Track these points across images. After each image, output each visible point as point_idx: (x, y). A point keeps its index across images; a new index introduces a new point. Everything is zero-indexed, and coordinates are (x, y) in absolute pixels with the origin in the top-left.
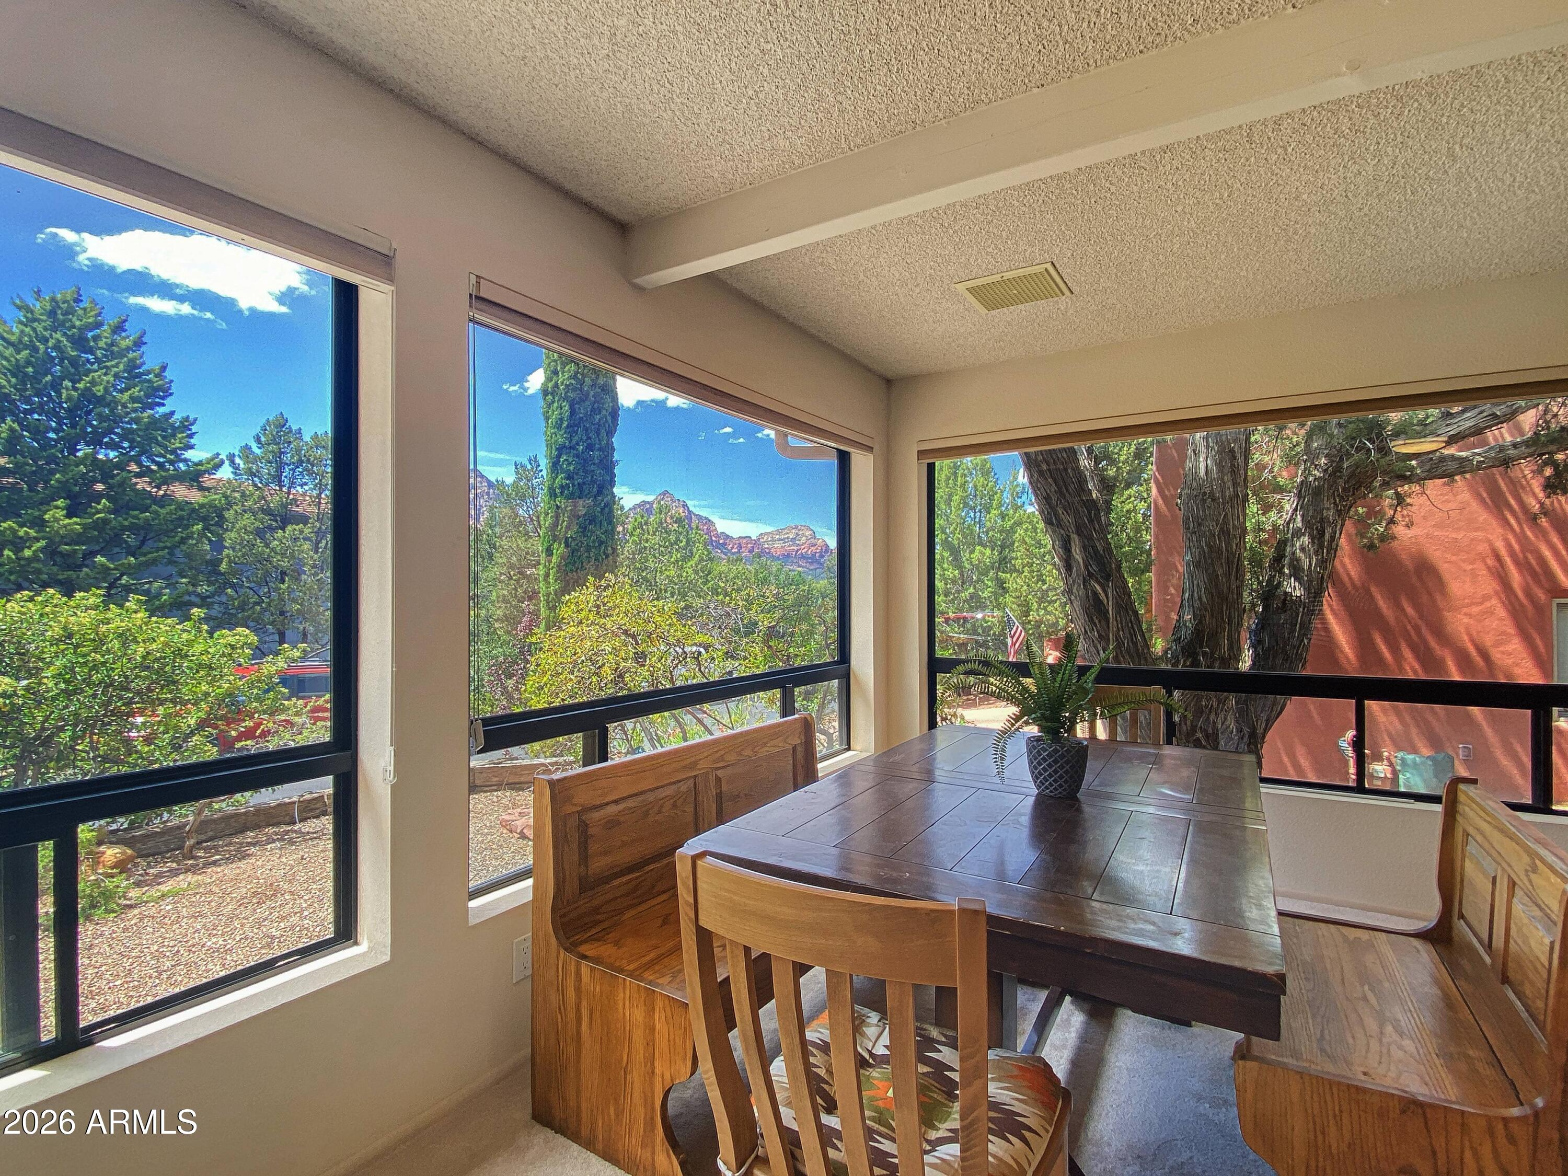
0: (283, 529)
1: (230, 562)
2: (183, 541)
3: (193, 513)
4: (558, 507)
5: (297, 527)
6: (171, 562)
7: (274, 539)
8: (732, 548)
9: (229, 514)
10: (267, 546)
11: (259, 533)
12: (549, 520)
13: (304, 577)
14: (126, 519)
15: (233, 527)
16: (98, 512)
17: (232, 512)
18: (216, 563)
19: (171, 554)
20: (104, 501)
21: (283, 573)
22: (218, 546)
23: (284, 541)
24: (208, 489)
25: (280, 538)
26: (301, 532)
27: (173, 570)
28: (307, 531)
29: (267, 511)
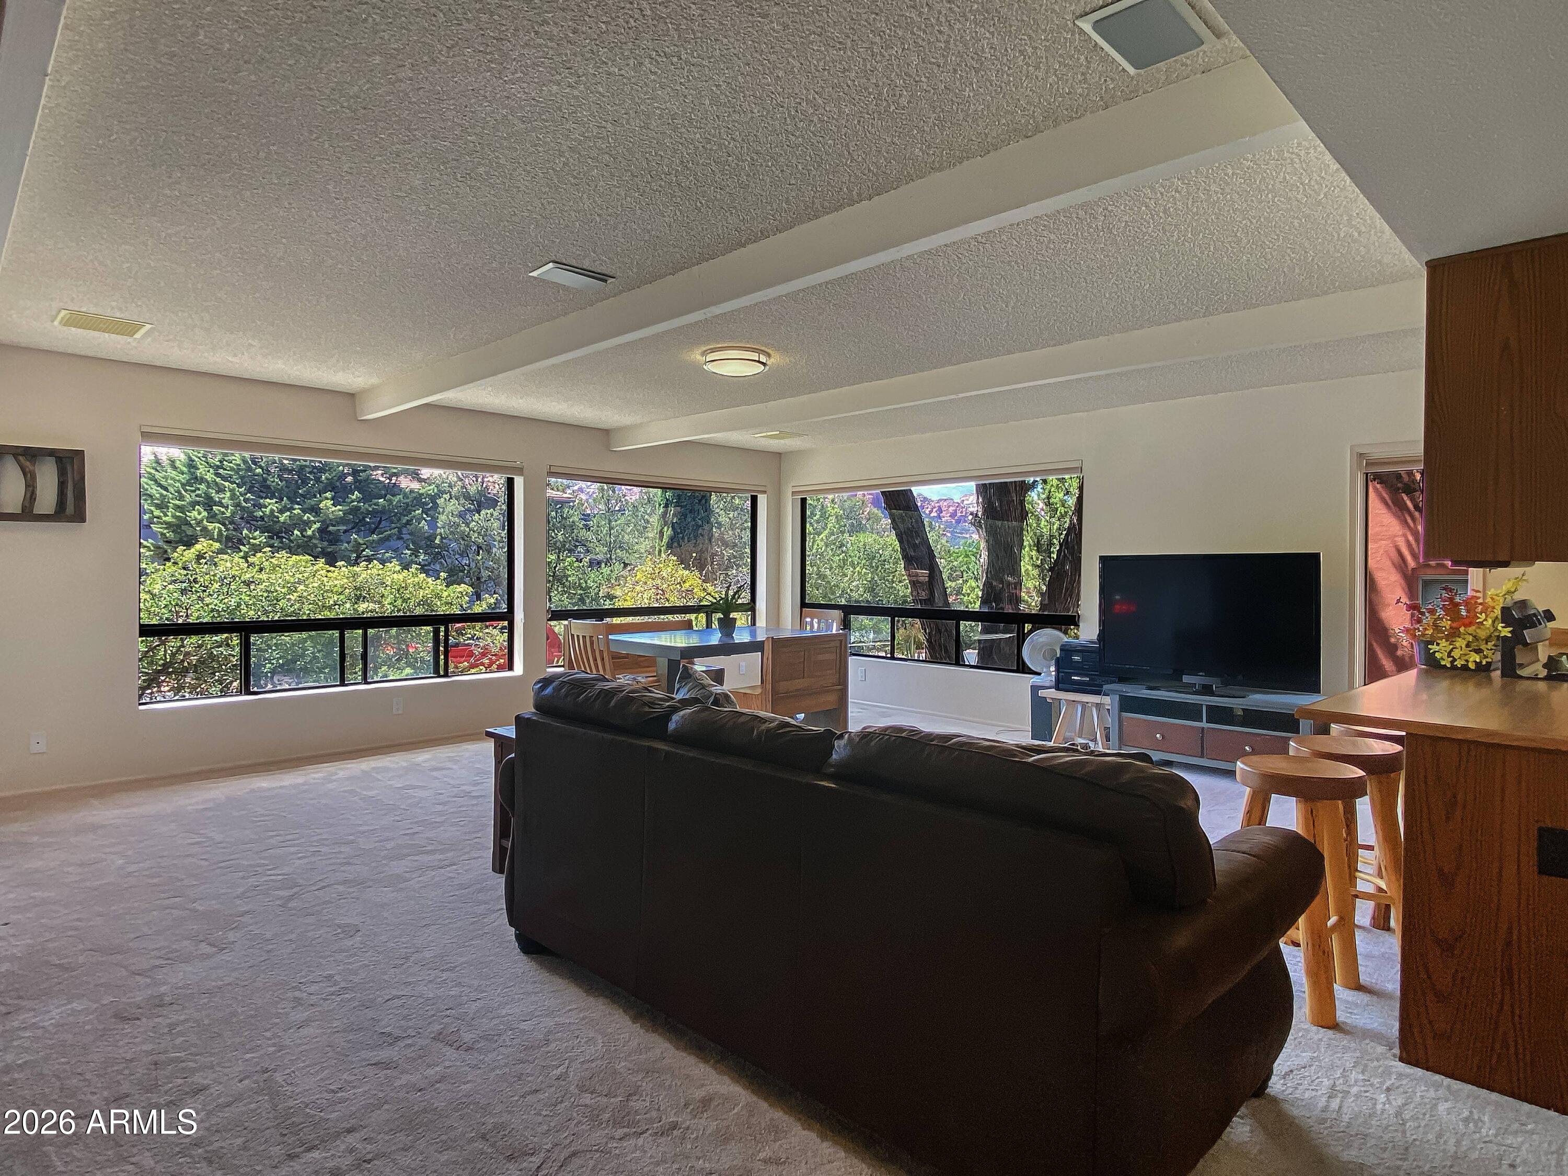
0: (479, 512)
1: (442, 538)
2: (409, 523)
3: (417, 500)
4: (667, 500)
5: (489, 512)
6: (400, 538)
7: (473, 520)
8: (931, 512)
9: (440, 501)
10: (467, 525)
11: (461, 515)
12: (662, 510)
13: (494, 550)
14: (370, 506)
15: (443, 512)
16: (353, 501)
17: (442, 500)
18: (431, 538)
19: (400, 532)
20: (356, 492)
21: (479, 548)
22: (433, 523)
23: (480, 522)
24: (424, 480)
25: (478, 519)
26: (492, 515)
27: (399, 543)
28: (496, 514)
29: (467, 497)
